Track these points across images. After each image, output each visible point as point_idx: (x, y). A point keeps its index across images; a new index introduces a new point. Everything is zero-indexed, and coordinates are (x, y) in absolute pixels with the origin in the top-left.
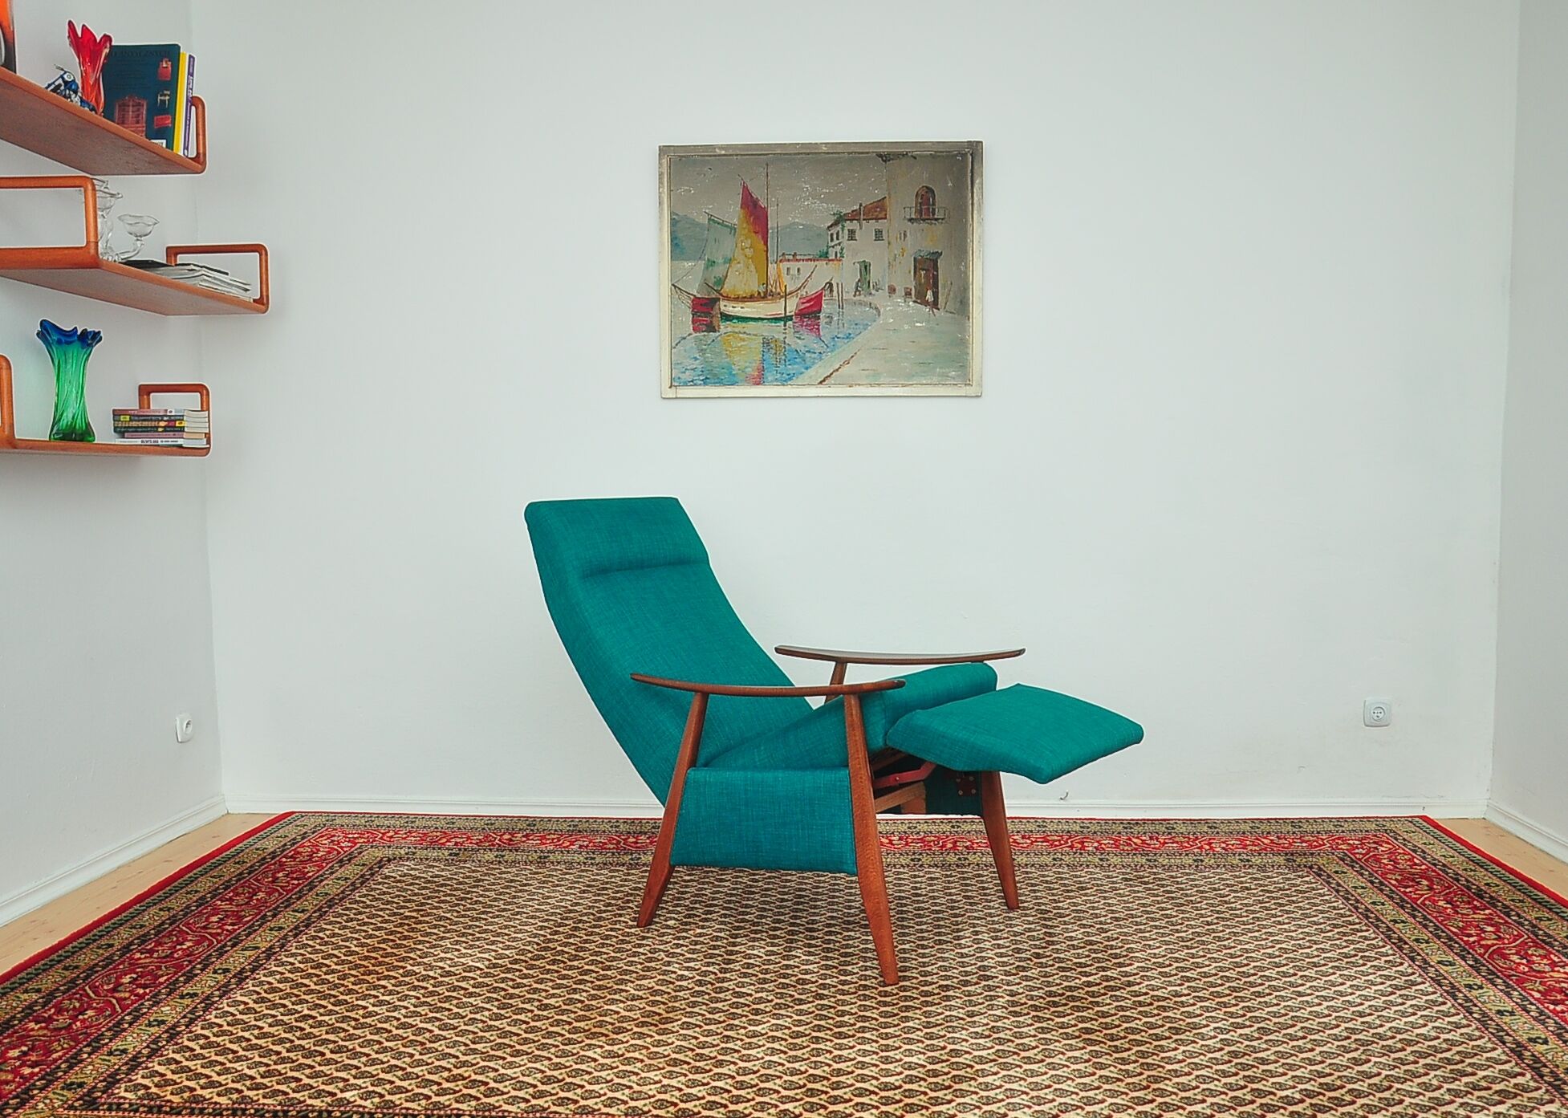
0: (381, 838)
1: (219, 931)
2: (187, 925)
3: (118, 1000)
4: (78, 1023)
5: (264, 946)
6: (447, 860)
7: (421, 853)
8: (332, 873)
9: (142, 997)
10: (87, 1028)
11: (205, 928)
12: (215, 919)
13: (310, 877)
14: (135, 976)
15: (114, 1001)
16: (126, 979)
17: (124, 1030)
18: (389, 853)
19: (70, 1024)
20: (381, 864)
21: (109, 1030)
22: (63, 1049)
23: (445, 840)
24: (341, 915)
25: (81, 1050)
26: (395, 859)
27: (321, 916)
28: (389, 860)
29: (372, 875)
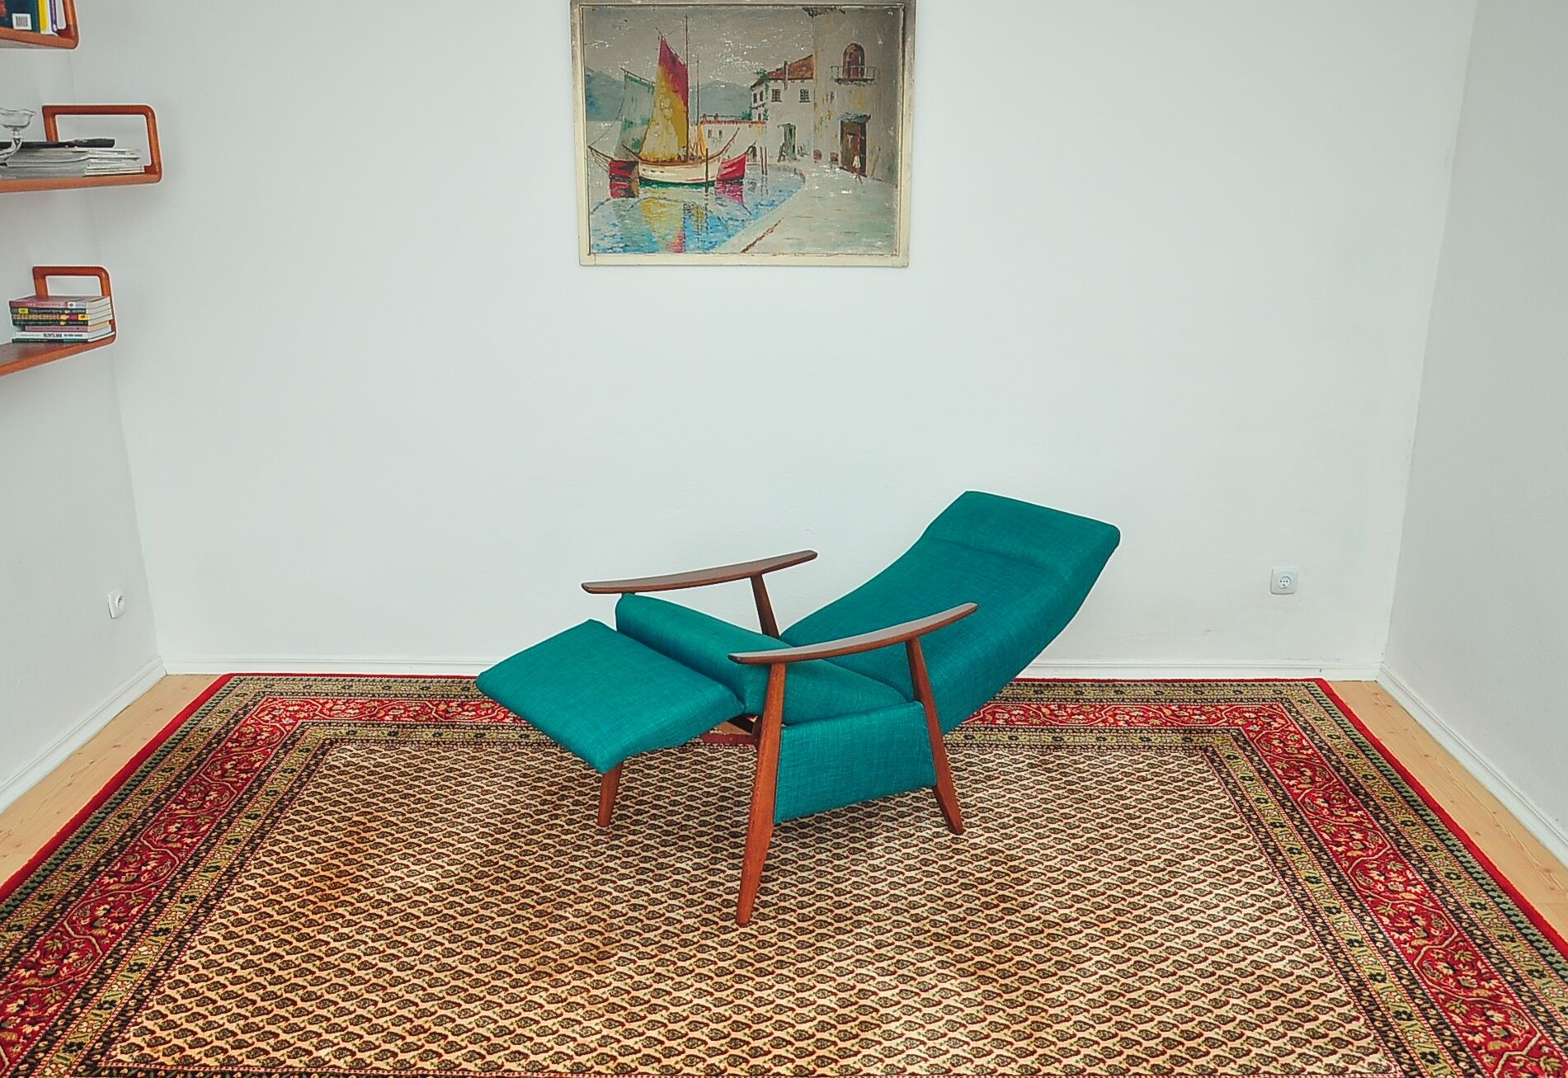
0: (321, 712)
1: (179, 845)
2: (147, 837)
3: (99, 938)
4: (65, 969)
5: (224, 865)
6: (387, 741)
7: (362, 732)
8: (278, 763)
9: (118, 933)
10: (74, 974)
11: (165, 841)
12: (172, 829)
13: (257, 769)
14: (107, 907)
15: (94, 941)
16: (100, 912)
17: (108, 977)
18: (330, 732)
19: (58, 970)
20: (324, 748)
21: (94, 977)
22: (56, 1002)
23: (382, 713)
24: (292, 822)
25: (72, 1003)
26: (337, 742)
27: (274, 823)
28: (331, 744)
29: (317, 764)
